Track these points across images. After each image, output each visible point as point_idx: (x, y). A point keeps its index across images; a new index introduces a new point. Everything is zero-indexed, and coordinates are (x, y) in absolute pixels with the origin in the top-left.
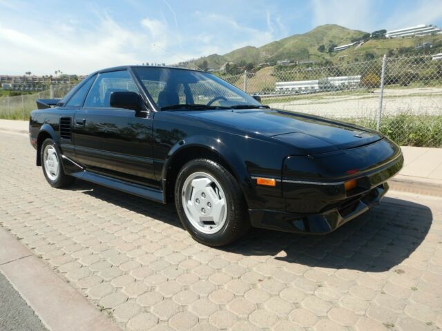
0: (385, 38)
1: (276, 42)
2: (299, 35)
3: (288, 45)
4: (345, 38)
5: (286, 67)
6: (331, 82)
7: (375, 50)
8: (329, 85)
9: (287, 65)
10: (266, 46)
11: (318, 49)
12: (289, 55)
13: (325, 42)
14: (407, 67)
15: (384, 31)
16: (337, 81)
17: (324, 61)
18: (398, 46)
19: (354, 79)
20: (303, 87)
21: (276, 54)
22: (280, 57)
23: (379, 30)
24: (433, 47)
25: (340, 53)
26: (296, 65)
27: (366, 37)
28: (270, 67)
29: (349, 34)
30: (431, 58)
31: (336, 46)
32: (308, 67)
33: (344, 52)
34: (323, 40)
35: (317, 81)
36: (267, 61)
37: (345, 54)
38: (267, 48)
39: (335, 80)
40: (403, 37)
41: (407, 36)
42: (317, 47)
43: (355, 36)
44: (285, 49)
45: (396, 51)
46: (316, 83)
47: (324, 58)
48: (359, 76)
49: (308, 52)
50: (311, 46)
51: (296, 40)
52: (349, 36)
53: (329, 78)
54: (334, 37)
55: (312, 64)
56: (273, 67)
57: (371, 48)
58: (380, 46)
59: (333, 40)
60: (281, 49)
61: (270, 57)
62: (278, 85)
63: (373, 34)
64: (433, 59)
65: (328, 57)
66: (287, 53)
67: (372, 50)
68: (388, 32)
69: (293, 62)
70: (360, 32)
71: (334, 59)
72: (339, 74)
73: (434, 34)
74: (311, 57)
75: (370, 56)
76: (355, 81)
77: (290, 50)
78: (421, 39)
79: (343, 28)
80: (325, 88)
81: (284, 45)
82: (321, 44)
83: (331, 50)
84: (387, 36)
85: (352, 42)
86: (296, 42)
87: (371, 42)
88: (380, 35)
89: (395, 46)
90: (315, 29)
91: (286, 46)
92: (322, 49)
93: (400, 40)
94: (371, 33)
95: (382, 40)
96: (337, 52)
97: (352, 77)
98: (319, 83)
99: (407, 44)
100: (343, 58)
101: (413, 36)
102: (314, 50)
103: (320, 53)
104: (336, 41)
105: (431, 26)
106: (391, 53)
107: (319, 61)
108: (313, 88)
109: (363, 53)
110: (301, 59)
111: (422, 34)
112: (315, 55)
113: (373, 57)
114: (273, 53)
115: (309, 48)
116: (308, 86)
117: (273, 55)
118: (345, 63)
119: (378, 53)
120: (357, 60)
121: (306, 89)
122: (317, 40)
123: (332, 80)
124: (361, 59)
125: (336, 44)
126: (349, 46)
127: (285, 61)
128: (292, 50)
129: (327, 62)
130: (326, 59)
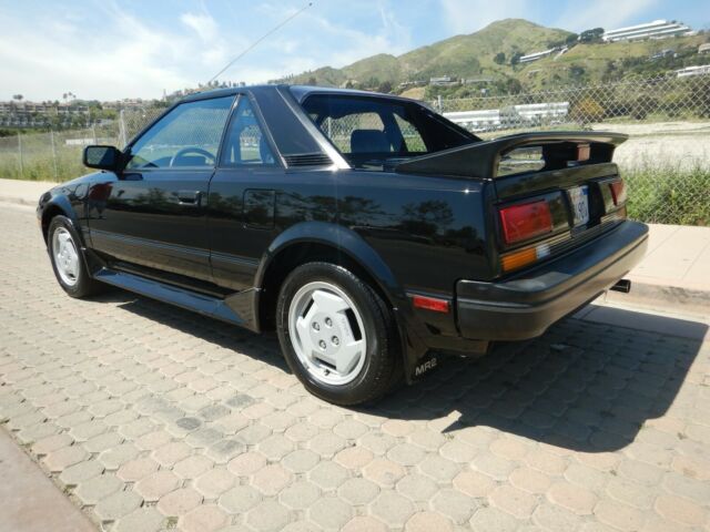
0: (602, 42)
1: (427, 47)
2: (463, 37)
3: (446, 53)
4: (537, 42)
5: (445, 88)
6: (520, 113)
7: (585, 61)
8: (517, 118)
9: (446, 84)
10: (409, 53)
11: (495, 60)
12: (447, 69)
13: (506, 48)
15: (601, 31)
16: (530, 112)
17: (505, 80)
18: (622, 55)
19: (558, 107)
20: (475, 121)
21: (426, 66)
22: (433, 72)
23: (592, 28)
24: (679, 57)
25: (531, 65)
26: (461, 85)
27: (571, 40)
28: (420, 89)
29: (544, 34)
30: (676, 75)
31: (523, 55)
32: (480, 88)
33: (536, 64)
34: (502, 44)
35: (498, 111)
36: (412, 79)
37: (538, 68)
38: (413, 57)
39: (527, 110)
40: (631, 41)
41: (637, 39)
42: (493, 56)
43: (553, 39)
44: (442, 58)
45: (618, 64)
46: (495, 115)
47: (503, 74)
48: (566, 103)
49: (479, 65)
50: (483, 54)
51: (459, 45)
52: (545, 39)
53: (518, 107)
54: (520, 40)
55: (486, 83)
56: (423, 89)
57: (579, 58)
58: (593, 55)
59: (518, 45)
60: (434, 60)
61: (417, 71)
63: (582, 35)
64: (679, 75)
65: (510, 72)
66: (444, 66)
67: (581, 60)
68: (606, 33)
69: (455, 80)
70: (561, 32)
71: (522, 77)
72: (530, 100)
73: (679, 35)
74: (484, 71)
75: (578, 72)
76: (560, 111)
77: (449, 60)
78: (659, 44)
79: (534, 25)
80: (512, 122)
81: (438, 53)
82: (499, 52)
83: (515, 61)
84: (605, 38)
85: (550, 47)
86: (460, 48)
87: (580, 48)
88: (593, 37)
89: (617, 55)
90: (489, 27)
91: (443, 54)
92: (500, 59)
93: (625, 45)
94: (579, 33)
95: (596, 45)
96: (525, 64)
97: (555, 105)
98: (501, 115)
99: (637, 52)
100: (535, 75)
101: (646, 39)
102: (487, 61)
103: (497, 66)
104: (523, 47)
105: (674, 22)
106: (611, 67)
107: (496, 80)
108: (491, 122)
109: (567, 65)
110: (468, 75)
111: (660, 35)
112: (491, 69)
113: (582, 72)
114: (422, 66)
115: (479, 58)
116: (484, 119)
117: (422, 69)
118: (538, 82)
119: (590, 65)
120: (559, 78)
121: (480, 124)
122: (492, 45)
123: (521, 110)
124: (565, 76)
125: (523, 51)
126: (544, 55)
127: (443, 79)
128: (453, 60)
129: (510, 81)
130: (508, 76)
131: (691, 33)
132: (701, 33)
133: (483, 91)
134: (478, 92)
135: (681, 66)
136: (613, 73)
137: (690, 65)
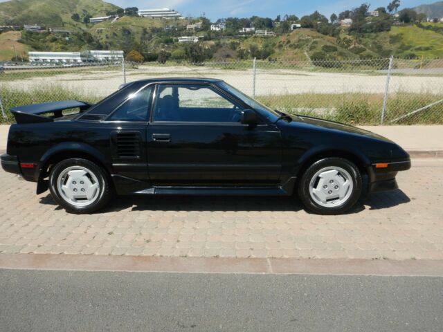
0: (138, 16)
3: (34, 8)
4: (99, 10)
5: (38, 34)
6: (95, 56)
7: (130, 26)
8: (92, 59)
9: (38, 31)
11: (72, 18)
12: (37, 20)
13: (78, 10)
14: (160, 46)
15: (136, 9)
16: (100, 55)
17: (82, 33)
18: (150, 25)
19: (117, 54)
20: (64, 59)
21: (19, 15)
22: (26, 20)
23: (131, 7)
24: (178, 31)
25: (97, 25)
26: (50, 33)
27: (120, 12)
28: (16, 32)
29: (102, 6)
30: (178, 40)
31: (91, 17)
32: (64, 36)
33: (100, 24)
34: (75, 7)
35: (79, 53)
37: (102, 27)
38: (5, 6)
39: (99, 54)
40: (153, 18)
41: (157, 17)
42: (70, 15)
43: (109, 9)
44: (31, 11)
45: (149, 31)
46: (78, 56)
47: (80, 28)
48: (122, 52)
49: (61, 20)
50: (63, 12)
51: (44, 3)
52: (104, 8)
53: (92, 51)
54: (87, 6)
55: (68, 33)
56: (20, 32)
57: (126, 24)
58: (134, 24)
59: (87, 10)
60: (25, 12)
61: (11, 18)
62: (32, 55)
63: (126, 10)
64: (180, 41)
65: (84, 28)
66: (34, 18)
67: (127, 26)
68: (139, 11)
69: (44, 28)
70: (114, 6)
71: (93, 31)
72: (100, 47)
73: (176, 18)
74: (66, 25)
75: (127, 32)
76: (119, 56)
77: (37, 14)
78: (167, 22)
80: (89, 62)
82: (75, 13)
83: (86, 21)
84: (139, 14)
85: (108, 15)
86: (44, 5)
87: (125, 18)
88: (132, 12)
89: (148, 25)
91: (31, 8)
92: (76, 17)
93: (151, 20)
94: (124, 9)
95: (135, 18)
96: (93, 23)
97: (115, 52)
98: (81, 56)
99: (158, 25)
100: (101, 31)
101: (161, 18)
102: (67, 18)
103: (75, 23)
104: (91, 12)
105: (173, 11)
106: (145, 31)
107: (75, 32)
108: (75, 60)
109: (120, 28)
110: (54, 26)
111: (168, 17)
112: (70, 24)
113: (129, 33)
114: (15, 15)
115: (61, 15)
116: (71, 58)
117: (16, 17)
118: (103, 36)
119: (133, 29)
120: (116, 35)
121: (68, 62)
122: (69, 7)
123: (96, 54)
124: (119, 34)
125: (91, 15)
126: (105, 20)
127: (35, 27)
128: (40, 14)
129: (85, 34)
130: (83, 30)
131: (182, 18)
132: (186, 19)
133: (67, 38)
134: (63, 39)
135: (180, 36)
136: (147, 36)
137: (184, 36)
